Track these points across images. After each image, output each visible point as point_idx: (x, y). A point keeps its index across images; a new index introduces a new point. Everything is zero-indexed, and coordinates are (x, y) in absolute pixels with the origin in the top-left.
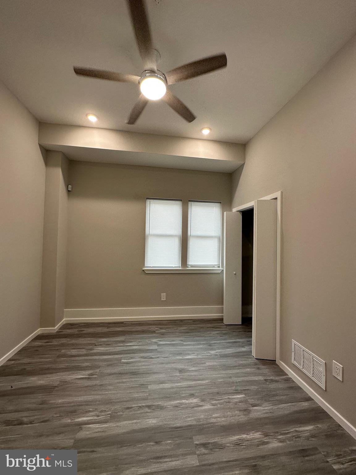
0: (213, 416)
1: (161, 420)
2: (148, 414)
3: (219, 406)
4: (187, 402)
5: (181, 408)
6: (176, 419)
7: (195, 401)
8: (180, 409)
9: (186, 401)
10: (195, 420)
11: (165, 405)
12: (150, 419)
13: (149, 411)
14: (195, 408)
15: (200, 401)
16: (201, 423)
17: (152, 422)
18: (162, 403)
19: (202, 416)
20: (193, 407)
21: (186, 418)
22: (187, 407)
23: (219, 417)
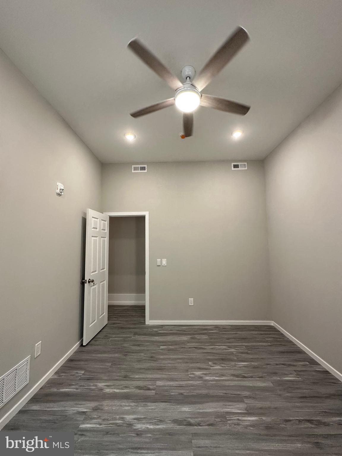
0: (130, 408)
1: (178, 409)
2: (190, 416)
3: (118, 417)
4: (148, 425)
5: (156, 419)
6: (164, 409)
7: (139, 426)
8: (158, 418)
9: (148, 427)
10: (148, 406)
11: (172, 424)
12: (188, 412)
13: (189, 419)
14: (142, 417)
15: (135, 425)
16: (144, 403)
17: (186, 409)
18: (176, 427)
19: (140, 408)
20: (144, 418)
21: (155, 409)
22: (151, 419)
23: (126, 406)
